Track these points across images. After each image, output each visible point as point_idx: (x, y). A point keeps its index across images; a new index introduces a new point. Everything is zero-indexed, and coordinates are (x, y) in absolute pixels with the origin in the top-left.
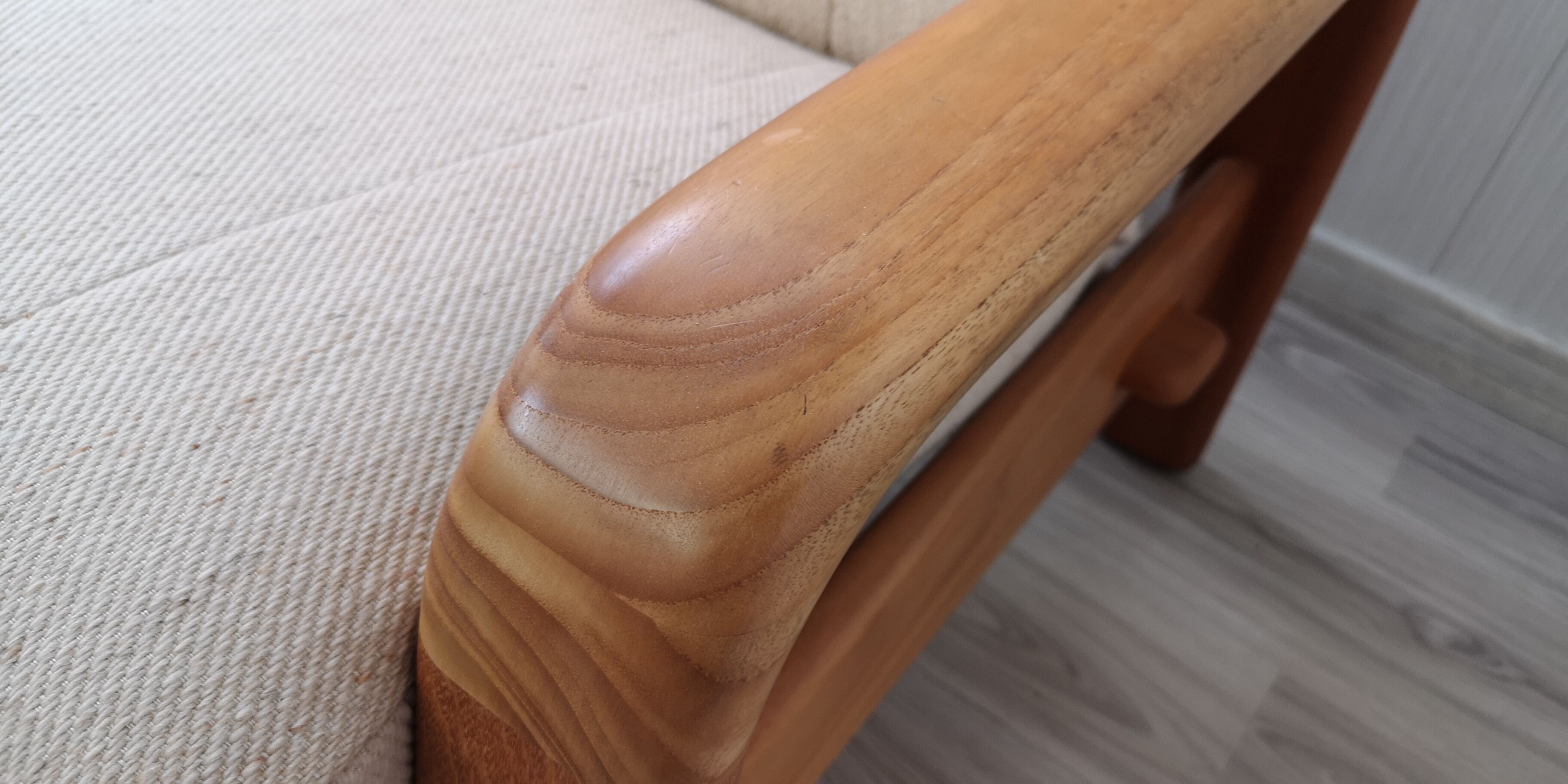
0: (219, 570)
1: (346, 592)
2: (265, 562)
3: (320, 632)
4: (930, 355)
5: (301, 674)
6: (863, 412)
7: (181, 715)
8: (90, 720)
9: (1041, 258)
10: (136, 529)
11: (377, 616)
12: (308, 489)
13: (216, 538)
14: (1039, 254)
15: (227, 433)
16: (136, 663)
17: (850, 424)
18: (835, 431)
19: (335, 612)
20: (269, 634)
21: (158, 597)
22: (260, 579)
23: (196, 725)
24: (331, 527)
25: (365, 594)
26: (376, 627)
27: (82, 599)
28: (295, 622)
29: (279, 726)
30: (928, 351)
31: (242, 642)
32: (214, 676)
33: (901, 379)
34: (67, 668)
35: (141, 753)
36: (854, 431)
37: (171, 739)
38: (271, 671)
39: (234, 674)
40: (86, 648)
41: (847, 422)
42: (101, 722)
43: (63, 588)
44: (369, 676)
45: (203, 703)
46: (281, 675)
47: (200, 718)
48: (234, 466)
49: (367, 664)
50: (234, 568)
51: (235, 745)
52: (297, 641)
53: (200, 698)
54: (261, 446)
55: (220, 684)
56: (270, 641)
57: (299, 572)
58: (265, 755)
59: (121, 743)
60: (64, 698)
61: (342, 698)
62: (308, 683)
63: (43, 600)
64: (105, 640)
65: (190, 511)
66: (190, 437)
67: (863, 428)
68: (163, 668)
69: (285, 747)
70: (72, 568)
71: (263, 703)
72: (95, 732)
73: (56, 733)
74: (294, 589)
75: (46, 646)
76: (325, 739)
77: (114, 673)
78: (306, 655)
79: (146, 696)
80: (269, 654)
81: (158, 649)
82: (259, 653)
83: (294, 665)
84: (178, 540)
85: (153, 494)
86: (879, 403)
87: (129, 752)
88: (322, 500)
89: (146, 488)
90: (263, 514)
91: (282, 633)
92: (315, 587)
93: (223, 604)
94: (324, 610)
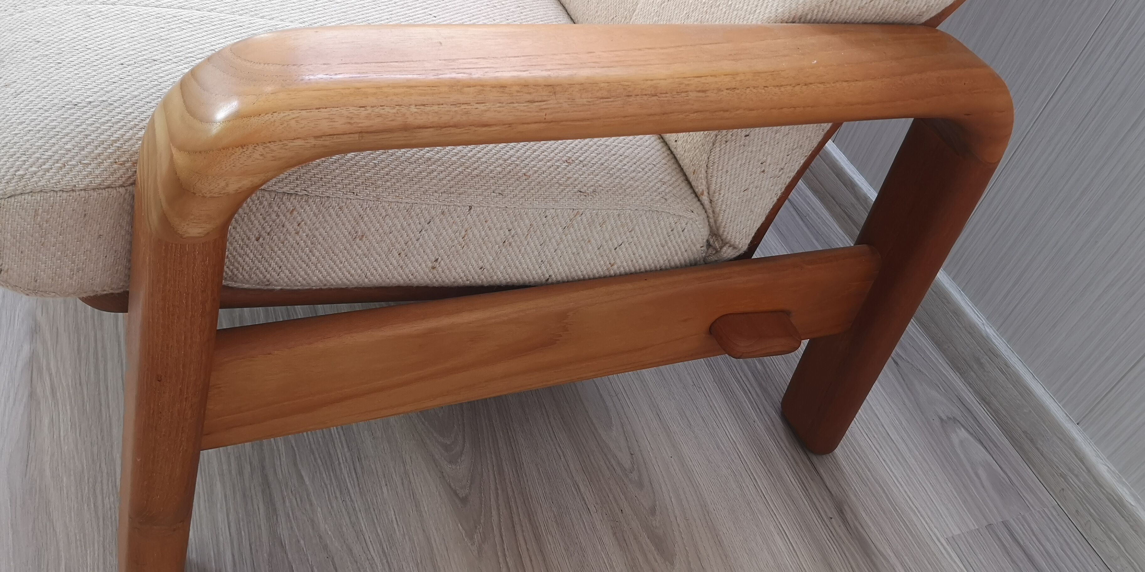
0: (93, 102)
1: (131, 132)
2: (112, 107)
3: (112, 138)
4: (319, 110)
5: (96, 147)
6: (274, 114)
7: (48, 136)
8: (22, 123)
9: (413, 109)
10: (80, 77)
11: (137, 146)
12: (145, 94)
13: (102, 92)
14: (413, 107)
15: (136, 65)
16: (47, 114)
17: (267, 115)
18: (260, 115)
19: (123, 135)
20: (95, 129)
21: (69, 99)
22: (105, 111)
23: (51, 142)
24: (143, 109)
25: (137, 136)
26: (134, 149)
27: (47, 88)
28: (106, 130)
29: (77, 158)
30: (319, 108)
31: (84, 126)
32: (67, 131)
33: (300, 111)
34: (27, 105)
35: (28, 140)
36: (267, 119)
37: (40, 141)
38: (86, 140)
39: (74, 134)
40: (37, 102)
41: (266, 114)
42: (24, 125)
43: (45, 83)
44: (121, 164)
45: (58, 137)
46: (89, 143)
47: (53, 141)
48: (128, 75)
49: (122, 159)
50: (100, 104)
51: (58, 155)
52: (102, 137)
53: (58, 135)
54: (143, 75)
55: (67, 135)
56: (93, 131)
57: (120, 117)
58: (66, 164)
59: (25, 134)
60: (20, 113)
61: (106, 164)
62: (96, 152)
63: (37, 84)
64: (43, 103)
65: (101, 81)
66: (122, 61)
67: (272, 120)
68: (54, 120)
69: (74, 166)
70: (52, 79)
71: (76, 148)
72: (20, 127)
73: (10, 122)
74: (113, 120)
75: (27, 96)
76: (90, 173)
77: (38, 113)
78: (103, 142)
79: (42, 125)
80: (90, 135)
81: (57, 113)
82: (87, 133)
83: (96, 143)
84: (90, 86)
85: (95, 71)
86: (285, 114)
87: (25, 138)
88: (148, 100)
89: (95, 68)
90: (124, 93)
91: (99, 131)
92: (122, 123)
93: (87, 112)
94: (119, 132)
